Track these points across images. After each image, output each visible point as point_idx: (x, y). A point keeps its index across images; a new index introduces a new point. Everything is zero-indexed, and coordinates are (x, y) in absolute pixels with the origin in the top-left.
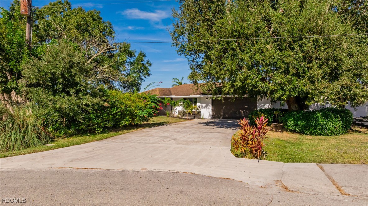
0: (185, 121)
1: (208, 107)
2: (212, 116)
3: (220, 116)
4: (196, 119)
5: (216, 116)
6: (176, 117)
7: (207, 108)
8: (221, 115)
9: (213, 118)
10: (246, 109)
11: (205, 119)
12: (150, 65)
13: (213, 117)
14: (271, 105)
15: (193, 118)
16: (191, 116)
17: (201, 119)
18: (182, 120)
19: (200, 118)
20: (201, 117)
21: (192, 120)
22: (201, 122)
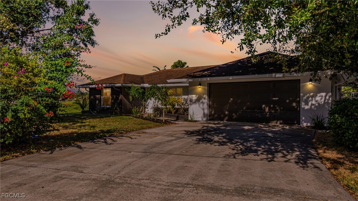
0: (159, 126)
1: (201, 101)
2: (209, 116)
3: (222, 116)
4: (180, 123)
5: (216, 116)
6: (146, 119)
7: (200, 103)
8: (225, 116)
9: (210, 120)
10: (275, 102)
11: (196, 121)
12: (96, 22)
13: (211, 117)
14: (330, 94)
15: (175, 119)
16: (173, 116)
17: (190, 121)
18: (153, 124)
19: (187, 120)
20: (189, 118)
21: (172, 123)
22: (191, 129)
